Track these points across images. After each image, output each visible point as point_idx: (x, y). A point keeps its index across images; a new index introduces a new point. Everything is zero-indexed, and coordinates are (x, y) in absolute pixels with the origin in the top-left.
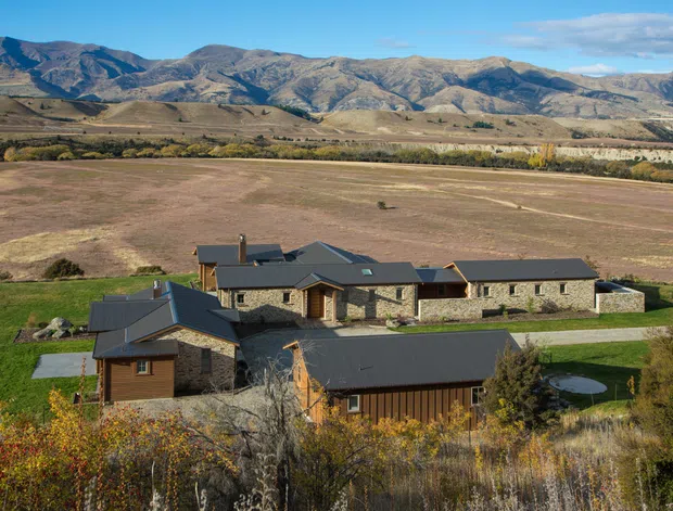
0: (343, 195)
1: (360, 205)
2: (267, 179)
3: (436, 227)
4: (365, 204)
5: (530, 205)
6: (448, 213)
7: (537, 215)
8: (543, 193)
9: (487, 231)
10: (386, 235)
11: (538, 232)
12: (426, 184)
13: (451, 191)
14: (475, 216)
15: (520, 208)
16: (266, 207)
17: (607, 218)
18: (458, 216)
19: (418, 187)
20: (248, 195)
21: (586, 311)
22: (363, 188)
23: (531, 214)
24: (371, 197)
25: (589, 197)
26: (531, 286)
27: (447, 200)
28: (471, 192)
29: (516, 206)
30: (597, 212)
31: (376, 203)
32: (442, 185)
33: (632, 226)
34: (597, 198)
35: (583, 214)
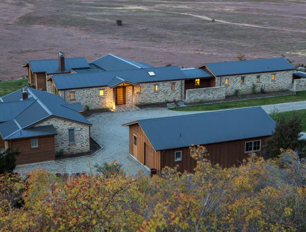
0: (90, 16)
1: (104, 23)
2: (31, 6)
3: (161, 37)
4: (107, 22)
5: (220, 18)
6: (166, 26)
7: (227, 25)
8: (227, 9)
9: (196, 38)
10: (126, 44)
11: (229, 37)
12: (145, 5)
13: (164, 10)
14: (185, 28)
15: (213, 21)
16: (36, 27)
17: (272, 25)
18: (173, 29)
19: (140, 8)
20: (20, 18)
21: (287, 91)
22: (102, 10)
23: (222, 25)
24: (110, 17)
25: (258, 10)
26: (254, 77)
27: (164, 16)
28: (178, 10)
29: (211, 20)
30: (265, 21)
31: (115, 22)
32: (157, 6)
33: (288, 30)
34: (263, 11)
35: (256, 23)
